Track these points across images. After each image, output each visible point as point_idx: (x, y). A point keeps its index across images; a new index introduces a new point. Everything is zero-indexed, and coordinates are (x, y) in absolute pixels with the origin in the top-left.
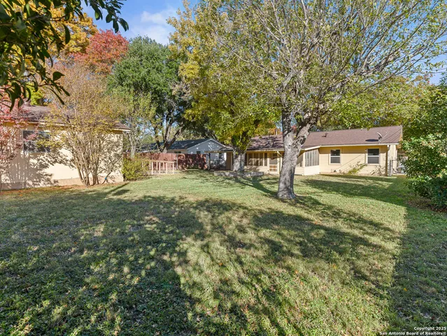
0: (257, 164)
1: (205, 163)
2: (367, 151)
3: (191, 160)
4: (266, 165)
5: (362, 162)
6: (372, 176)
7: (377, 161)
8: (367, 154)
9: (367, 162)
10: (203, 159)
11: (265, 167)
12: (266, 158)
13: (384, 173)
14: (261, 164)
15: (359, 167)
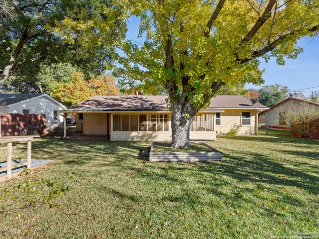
0: (153, 129)
1: (45, 127)
2: (241, 114)
3: (22, 124)
4: (167, 129)
5: (238, 124)
6: (245, 136)
7: (248, 123)
8: (242, 117)
9: (241, 124)
10: (42, 122)
11: (166, 132)
12: (166, 121)
13: (253, 132)
14: (160, 129)
15: (236, 128)
